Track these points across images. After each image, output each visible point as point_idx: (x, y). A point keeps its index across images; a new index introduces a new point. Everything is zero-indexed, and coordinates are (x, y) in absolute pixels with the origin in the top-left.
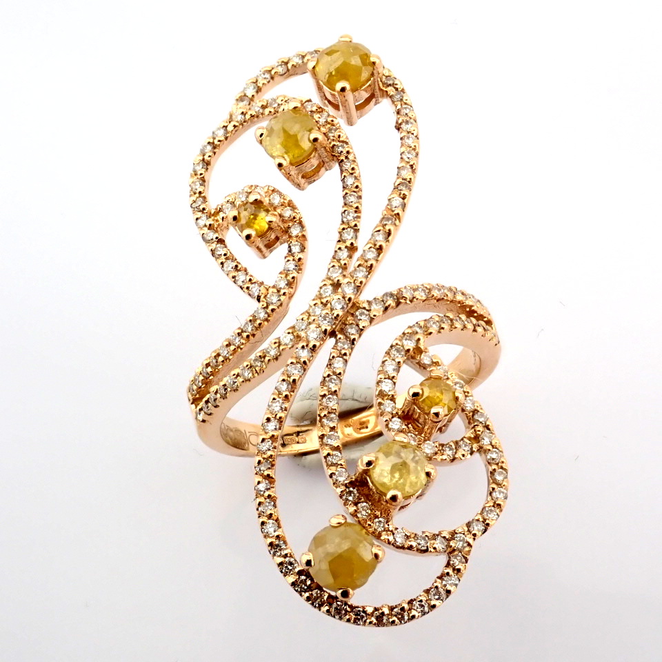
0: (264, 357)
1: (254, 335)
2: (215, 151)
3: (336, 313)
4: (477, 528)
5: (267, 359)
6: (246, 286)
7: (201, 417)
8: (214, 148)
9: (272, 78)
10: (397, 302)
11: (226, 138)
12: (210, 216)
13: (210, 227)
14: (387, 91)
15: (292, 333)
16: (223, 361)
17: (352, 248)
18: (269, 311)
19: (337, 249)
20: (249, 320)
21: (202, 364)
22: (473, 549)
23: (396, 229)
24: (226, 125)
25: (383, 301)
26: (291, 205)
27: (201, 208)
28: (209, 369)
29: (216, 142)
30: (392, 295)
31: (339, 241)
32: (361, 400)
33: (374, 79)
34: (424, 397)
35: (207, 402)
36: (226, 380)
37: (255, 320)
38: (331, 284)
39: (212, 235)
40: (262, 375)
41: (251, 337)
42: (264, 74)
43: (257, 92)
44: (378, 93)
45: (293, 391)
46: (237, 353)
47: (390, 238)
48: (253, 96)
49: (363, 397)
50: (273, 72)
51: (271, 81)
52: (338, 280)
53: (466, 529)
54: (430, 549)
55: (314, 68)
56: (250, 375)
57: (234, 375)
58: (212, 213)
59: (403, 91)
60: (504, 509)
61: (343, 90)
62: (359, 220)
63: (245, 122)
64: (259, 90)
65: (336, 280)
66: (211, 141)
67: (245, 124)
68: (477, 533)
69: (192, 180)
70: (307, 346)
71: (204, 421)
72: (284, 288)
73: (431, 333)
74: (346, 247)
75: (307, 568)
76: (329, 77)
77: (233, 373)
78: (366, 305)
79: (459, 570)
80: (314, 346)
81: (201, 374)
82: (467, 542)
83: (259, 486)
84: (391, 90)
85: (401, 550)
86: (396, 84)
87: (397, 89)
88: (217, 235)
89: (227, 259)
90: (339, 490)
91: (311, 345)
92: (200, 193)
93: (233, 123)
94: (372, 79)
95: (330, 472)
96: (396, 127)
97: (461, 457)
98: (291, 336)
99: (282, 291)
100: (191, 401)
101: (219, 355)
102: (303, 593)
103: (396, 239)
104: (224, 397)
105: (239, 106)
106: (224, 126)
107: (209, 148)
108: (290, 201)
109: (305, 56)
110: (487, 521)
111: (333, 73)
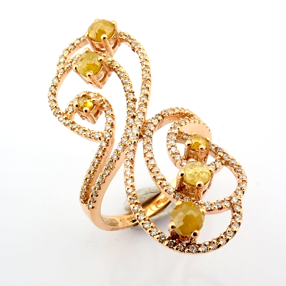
0: (112, 160)
1: (104, 155)
2: (56, 88)
3: (138, 126)
4: (240, 193)
5: (114, 160)
6: (92, 136)
7: (91, 206)
8: (55, 87)
9: (70, 52)
10: (162, 117)
11: (59, 81)
12: (64, 114)
13: (66, 119)
14: (122, 38)
15: (121, 145)
16: (93, 173)
17: (134, 100)
18: (107, 141)
19: (127, 103)
20: (99, 149)
21: (84, 180)
22: (242, 201)
23: (151, 85)
24: (57, 76)
25: (156, 118)
26: (99, 95)
27: (59, 113)
28: (88, 180)
29: (55, 84)
30: (159, 115)
31: (127, 99)
32: (154, 192)
33: (116, 32)
34: (193, 144)
35: (92, 196)
36: (99, 179)
37: (102, 147)
38: (131, 118)
39: (67, 122)
40: (114, 169)
41: (103, 156)
42: (65, 51)
43: (65, 59)
44: (119, 40)
45: (133, 164)
46: (99, 166)
47: (149, 90)
48: (64, 61)
49: (155, 190)
50: (69, 50)
51: (70, 53)
52: (134, 115)
53: (235, 194)
54: (223, 207)
55: (88, 35)
56: (109, 172)
57: (101, 175)
58: (65, 113)
59: (129, 36)
60: (248, 181)
61: (104, 38)
62: (132, 88)
63: (65, 71)
64: (66, 58)
65: (132, 115)
66: (53, 84)
67: (65, 72)
68: (241, 194)
69: (50, 104)
70: (132, 143)
71: (93, 208)
72: (110, 129)
73: (182, 125)
74: (132, 100)
75: (173, 229)
76: (96, 35)
77: (100, 175)
78: (150, 121)
79: (240, 212)
80: (135, 142)
81: (84, 185)
82: (238, 199)
83: (134, 208)
84: (124, 37)
85: (211, 212)
86: (125, 34)
87: (126, 36)
88: (70, 121)
89: (79, 128)
90: (172, 196)
91: (133, 142)
92: (56, 107)
93: (59, 74)
94: (115, 32)
95: (165, 190)
96: (132, 50)
97: (219, 167)
98: (122, 147)
99: (110, 130)
100: (83, 202)
101: (90, 172)
102: (174, 247)
103: (152, 89)
104: (100, 189)
105: (60, 67)
106: (56, 77)
107: (53, 87)
108: (98, 94)
109: (81, 38)
110: (243, 188)
111: (98, 33)
